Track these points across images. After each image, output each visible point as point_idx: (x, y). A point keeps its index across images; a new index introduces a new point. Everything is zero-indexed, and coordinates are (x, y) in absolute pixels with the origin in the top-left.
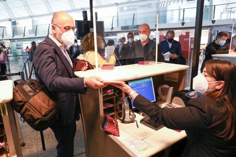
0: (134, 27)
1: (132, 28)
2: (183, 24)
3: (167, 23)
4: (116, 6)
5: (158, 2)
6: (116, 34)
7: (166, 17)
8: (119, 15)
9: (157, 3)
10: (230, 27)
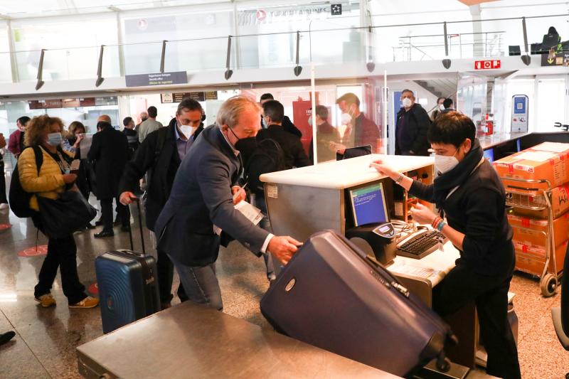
0: (165, 79)
1: (158, 81)
2: (298, 70)
3: (260, 67)
4: (115, 15)
5: (232, 10)
6: (115, 99)
7: (256, 51)
8: (124, 41)
9: (231, 13)
10: (415, 81)
